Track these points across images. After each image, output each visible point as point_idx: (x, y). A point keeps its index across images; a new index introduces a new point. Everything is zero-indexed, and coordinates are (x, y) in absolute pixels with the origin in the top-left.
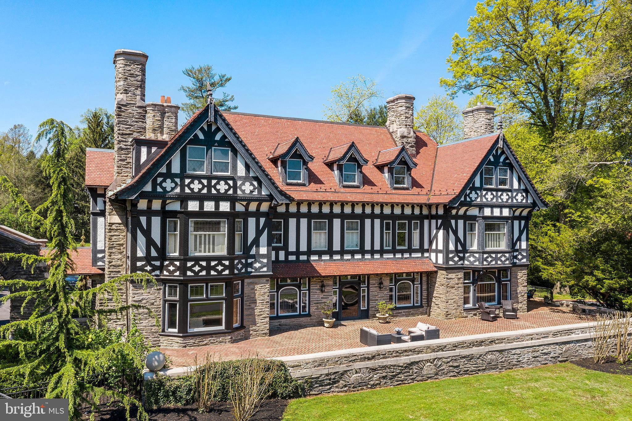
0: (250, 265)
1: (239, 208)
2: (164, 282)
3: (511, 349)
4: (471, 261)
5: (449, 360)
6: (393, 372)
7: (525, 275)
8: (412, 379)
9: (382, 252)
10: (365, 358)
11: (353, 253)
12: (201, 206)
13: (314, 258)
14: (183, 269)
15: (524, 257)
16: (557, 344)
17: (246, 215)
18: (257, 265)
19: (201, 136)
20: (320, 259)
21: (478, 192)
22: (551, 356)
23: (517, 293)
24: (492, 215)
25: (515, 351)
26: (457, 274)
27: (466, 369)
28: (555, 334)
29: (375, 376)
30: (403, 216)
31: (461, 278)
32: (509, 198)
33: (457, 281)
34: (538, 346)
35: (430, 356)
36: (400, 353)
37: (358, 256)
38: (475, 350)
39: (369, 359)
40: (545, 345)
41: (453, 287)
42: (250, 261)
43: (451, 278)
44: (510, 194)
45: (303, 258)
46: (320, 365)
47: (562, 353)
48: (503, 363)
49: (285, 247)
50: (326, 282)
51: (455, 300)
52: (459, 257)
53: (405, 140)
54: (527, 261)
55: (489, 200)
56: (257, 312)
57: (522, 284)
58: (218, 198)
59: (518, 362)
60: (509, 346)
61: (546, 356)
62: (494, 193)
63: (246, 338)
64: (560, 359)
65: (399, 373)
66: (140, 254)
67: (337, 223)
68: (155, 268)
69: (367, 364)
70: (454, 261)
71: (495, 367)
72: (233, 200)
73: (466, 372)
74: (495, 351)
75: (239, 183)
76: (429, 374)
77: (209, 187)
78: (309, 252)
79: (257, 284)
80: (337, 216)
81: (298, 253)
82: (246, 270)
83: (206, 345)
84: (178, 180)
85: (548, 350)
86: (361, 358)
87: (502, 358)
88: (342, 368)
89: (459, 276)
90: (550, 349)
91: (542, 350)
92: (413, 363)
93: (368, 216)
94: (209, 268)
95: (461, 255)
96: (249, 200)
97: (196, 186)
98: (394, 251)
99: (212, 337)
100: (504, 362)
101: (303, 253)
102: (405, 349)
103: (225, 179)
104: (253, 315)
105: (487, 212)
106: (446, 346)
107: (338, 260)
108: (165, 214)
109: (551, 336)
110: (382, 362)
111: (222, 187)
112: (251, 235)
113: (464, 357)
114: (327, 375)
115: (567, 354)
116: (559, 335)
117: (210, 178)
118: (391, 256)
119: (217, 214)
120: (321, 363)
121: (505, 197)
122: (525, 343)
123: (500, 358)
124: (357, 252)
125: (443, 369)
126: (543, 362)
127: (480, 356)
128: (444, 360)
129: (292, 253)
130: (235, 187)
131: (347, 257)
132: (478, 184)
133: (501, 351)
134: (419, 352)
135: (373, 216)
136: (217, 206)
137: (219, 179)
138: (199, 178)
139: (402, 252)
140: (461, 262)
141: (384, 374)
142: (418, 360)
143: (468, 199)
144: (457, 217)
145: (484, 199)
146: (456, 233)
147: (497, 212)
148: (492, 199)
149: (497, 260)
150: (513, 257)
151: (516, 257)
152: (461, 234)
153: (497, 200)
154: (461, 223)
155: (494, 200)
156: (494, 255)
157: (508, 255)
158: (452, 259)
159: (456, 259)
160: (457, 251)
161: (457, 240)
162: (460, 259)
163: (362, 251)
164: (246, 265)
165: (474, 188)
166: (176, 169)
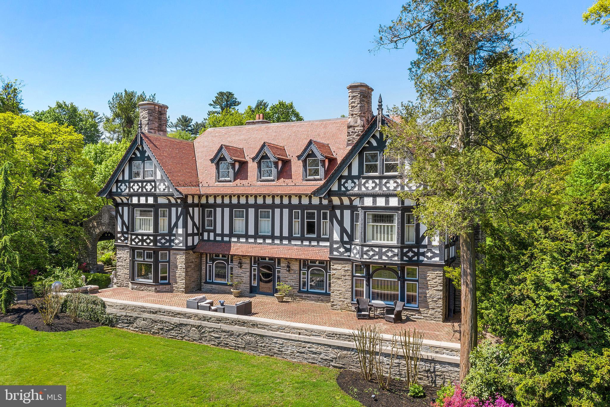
0: (173, 241)
1: (161, 200)
2: (129, 248)
3: (273, 337)
4: (355, 254)
5: (211, 330)
6: (168, 327)
7: (441, 276)
8: (181, 337)
9: (290, 238)
10: (150, 312)
11: (264, 238)
12: (139, 200)
13: (234, 239)
14: (131, 240)
15: (435, 255)
16: (330, 346)
18: (177, 241)
19: (139, 155)
20: (238, 242)
21: (356, 181)
22: (321, 356)
23: (426, 297)
24: (374, 206)
25: (276, 340)
26: (344, 266)
27: (225, 342)
28: (331, 335)
29: (156, 326)
30: (310, 206)
31: (348, 270)
32: (398, 186)
33: (343, 273)
34: (305, 342)
35: (196, 322)
36: (175, 315)
37: (269, 241)
38: (236, 328)
39: (153, 313)
40: (313, 343)
41: (339, 279)
42: (172, 238)
43: (336, 269)
44: (399, 181)
45: (226, 239)
46: (123, 309)
47: (336, 358)
48: (262, 348)
49: (214, 231)
50: (244, 260)
51: (340, 292)
52: (345, 248)
54: (440, 260)
55: (370, 188)
56: (178, 274)
57: (433, 287)
58: (147, 195)
59: (279, 351)
60: (270, 333)
61: (314, 356)
62: (377, 181)
63: (172, 291)
64: (333, 364)
65: (172, 329)
66: (119, 229)
67: (251, 211)
68: (125, 239)
69: (150, 316)
70: (339, 252)
71: (255, 349)
72: (155, 197)
73: (226, 345)
74: (256, 334)
75: (157, 184)
76: (194, 337)
77: (142, 187)
79: (177, 254)
80: (251, 206)
81: (222, 235)
82: (170, 244)
83: (142, 290)
84: (127, 184)
85: (318, 350)
86: (148, 311)
87: (262, 343)
88: (135, 314)
89: (346, 268)
90: (320, 349)
91: (309, 348)
92: (181, 325)
93: (278, 206)
94: (143, 241)
95: (348, 246)
96: (163, 196)
97: (136, 187)
98: (302, 239)
99: (145, 286)
100: (264, 347)
101: (226, 235)
102: (178, 312)
104: (175, 276)
105: (368, 202)
106: (210, 318)
107: (252, 243)
108: (129, 206)
109: (324, 336)
110: (160, 318)
111: (149, 187)
112: (173, 220)
113: (224, 332)
114: (126, 316)
115: (345, 361)
116: (336, 338)
117: (142, 182)
118: (299, 243)
119: (147, 205)
120: (124, 307)
121: (392, 185)
123: (260, 342)
124: (268, 237)
125: (206, 337)
126: (310, 361)
127: (240, 335)
128: (207, 329)
129: (219, 235)
130: (155, 187)
131: (260, 241)
132: (355, 171)
133: (262, 336)
134: (189, 317)
135: (281, 206)
136: (147, 200)
137: (148, 182)
138: (137, 182)
139: (310, 240)
140: (348, 254)
141: (161, 327)
142: (185, 323)
143: (343, 189)
144: (342, 207)
145: (363, 189)
146: (341, 223)
147: (381, 202)
148: (373, 188)
149: (380, 254)
150: (418, 254)
151: (423, 254)
152: (347, 225)
153: (380, 188)
154: (347, 213)
155: (377, 189)
156: (377, 249)
157: (396, 251)
158: (337, 249)
159: (342, 250)
160: (342, 242)
161: (343, 230)
162: (347, 250)
163: (272, 237)
164: (170, 241)
165: (350, 177)
166: (127, 177)
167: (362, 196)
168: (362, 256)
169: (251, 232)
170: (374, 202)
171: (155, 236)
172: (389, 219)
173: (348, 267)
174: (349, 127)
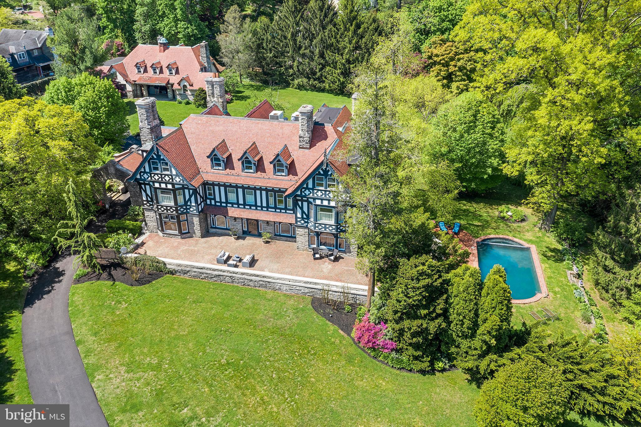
1: (177, 186)
2: (155, 211)
3: (275, 282)
4: (311, 225)
6: (211, 276)
8: (220, 281)
9: (268, 207)
10: (198, 268)
11: (250, 206)
12: (160, 185)
13: (229, 205)
14: (158, 208)
16: (306, 287)
17: (183, 188)
18: (191, 209)
19: (155, 157)
20: (233, 207)
21: (311, 191)
22: (301, 291)
24: (322, 204)
25: (277, 284)
26: (304, 230)
27: (248, 284)
28: (306, 282)
29: (203, 275)
30: (280, 191)
32: (335, 196)
33: (303, 233)
34: (293, 285)
36: (215, 270)
37: (253, 208)
38: (253, 278)
39: (200, 269)
40: (297, 286)
41: (301, 236)
42: (188, 207)
43: (299, 231)
45: (223, 205)
46: (179, 266)
47: (309, 292)
49: (214, 199)
51: (302, 242)
55: (319, 195)
58: (166, 183)
59: (279, 289)
60: (273, 281)
61: (298, 291)
62: (323, 192)
63: (192, 237)
64: (308, 294)
65: (214, 277)
66: (144, 199)
67: (240, 190)
69: (198, 270)
70: (301, 223)
72: (173, 184)
74: (265, 281)
75: (174, 177)
76: (228, 281)
77: (162, 178)
78: (227, 202)
79: (193, 217)
81: (221, 202)
82: (187, 211)
83: (171, 237)
84: (149, 175)
86: (196, 268)
87: (269, 285)
88: (188, 269)
91: (295, 288)
92: (219, 275)
93: (258, 189)
94: (167, 210)
95: (306, 220)
97: (156, 177)
98: (275, 208)
99: (173, 235)
100: (270, 287)
103: (168, 175)
104: (193, 229)
105: (318, 202)
107: (242, 208)
108: (150, 186)
109: (303, 283)
110: (205, 271)
111: (167, 178)
112: (187, 197)
114: (181, 270)
115: (314, 293)
116: (308, 284)
117: (161, 174)
118: (274, 210)
119: (167, 189)
121: (332, 195)
122: (284, 282)
124: (253, 206)
125: (236, 281)
126: (296, 293)
128: (236, 278)
129: (218, 202)
130: (172, 179)
131: (247, 207)
132: (310, 186)
133: (269, 282)
135: (261, 189)
136: (166, 186)
137: (165, 175)
139: (281, 209)
140: (306, 225)
141: (206, 276)
142: (222, 274)
143: (303, 194)
145: (315, 195)
146: (302, 208)
147: (325, 203)
148: (321, 195)
149: (325, 228)
152: (305, 209)
153: (325, 196)
154: (305, 204)
155: (323, 196)
156: (323, 226)
157: (334, 227)
158: (300, 221)
159: (303, 222)
160: (303, 218)
161: (303, 212)
162: (305, 222)
163: (256, 205)
164: (187, 209)
165: (307, 188)
166: (147, 170)
167: (315, 199)
168: (315, 228)
169: (241, 201)
170: (322, 202)
171: (176, 207)
172: (331, 211)
173: (306, 230)
174: (300, 137)
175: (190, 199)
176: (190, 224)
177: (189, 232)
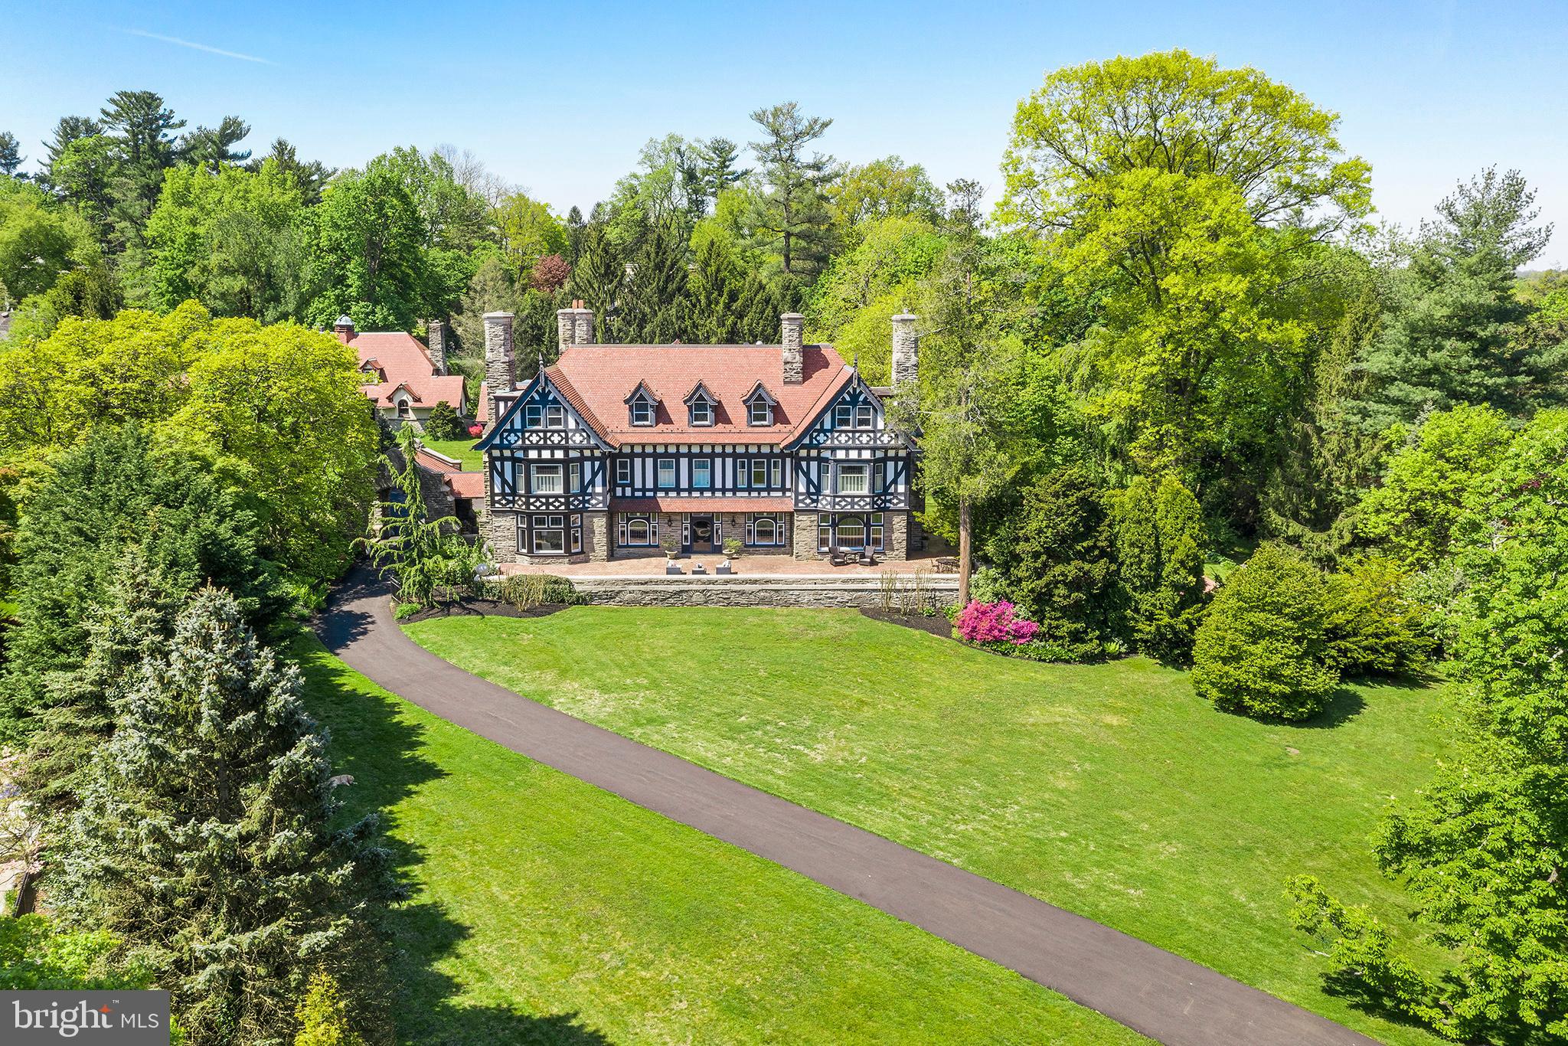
0: (588, 501)
1: (573, 454)
2: (517, 513)
3: (789, 590)
4: (824, 504)
5: (718, 592)
6: (663, 596)
7: (905, 520)
8: (681, 603)
9: (735, 489)
10: (638, 583)
11: (702, 490)
12: (540, 455)
13: (660, 494)
14: (528, 504)
15: (900, 501)
17: (582, 459)
18: (593, 502)
19: (537, 398)
20: (666, 496)
21: (828, 434)
22: (838, 600)
23: (891, 539)
24: (846, 458)
25: (792, 592)
26: (810, 516)
27: (738, 601)
29: (647, 597)
30: (759, 455)
31: (813, 521)
32: (871, 439)
33: (808, 524)
34: (822, 590)
35: (700, 587)
37: (708, 494)
38: (747, 587)
39: (642, 584)
40: (832, 590)
41: (803, 530)
42: (586, 498)
43: (801, 520)
44: (872, 435)
45: (649, 494)
46: (599, 584)
47: (852, 599)
48: (778, 602)
49: (632, 485)
50: (675, 518)
51: (805, 542)
52: (811, 499)
53: (788, 366)
54: (906, 505)
55: (843, 441)
56: (595, 541)
57: (898, 530)
58: (553, 448)
59: (796, 602)
60: (786, 587)
61: (831, 600)
62: (850, 435)
63: (587, 561)
64: (849, 604)
65: (669, 598)
66: (497, 491)
67: (684, 462)
68: (509, 502)
70: (805, 503)
71: (770, 603)
72: (566, 449)
73: (737, 604)
74: (770, 590)
75: (570, 435)
76: (698, 602)
77: (545, 439)
78: (656, 489)
79: (594, 517)
80: (684, 455)
81: (644, 490)
82: (585, 506)
83: (548, 564)
84: (520, 434)
86: (635, 583)
89: (812, 519)
93: (718, 455)
94: (548, 504)
95: (815, 497)
96: (581, 449)
97: (534, 438)
98: (749, 489)
99: (553, 558)
100: (779, 600)
101: (650, 490)
103: (558, 432)
104: (592, 543)
105: (841, 455)
106: (717, 582)
107: (685, 497)
108: (514, 460)
110: (651, 588)
111: (556, 438)
112: (588, 477)
113: (734, 592)
114: (605, 592)
115: (858, 601)
116: (851, 583)
117: (545, 432)
118: (746, 494)
119: (553, 460)
120: (601, 583)
121: (865, 438)
122: (804, 587)
123: (775, 597)
124: (707, 490)
125: (713, 599)
127: (753, 592)
128: (714, 592)
129: (638, 490)
130: (567, 438)
131: (696, 494)
132: (827, 425)
133: (776, 591)
135: (723, 456)
136: (553, 454)
137: (554, 432)
138: (537, 432)
139: (759, 490)
140: (816, 505)
141: (654, 597)
142: (686, 590)
143: (815, 442)
144: (809, 459)
145: (836, 442)
146: (807, 474)
147: (854, 455)
148: (846, 441)
149: (853, 504)
150: (885, 501)
151: (890, 501)
152: (814, 476)
153: (853, 442)
154: (814, 465)
155: (850, 442)
156: (849, 500)
157: (867, 500)
158: (802, 501)
159: (808, 501)
160: (808, 493)
161: (809, 482)
162: (813, 501)
163: (713, 489)
164: (584, 502)
165: (822, 431)
166: (518, 425)
167: (833, 449)
168: (831, 507)
169: (684, 484)
170: (847, 454)
171: (567, 498)
172: (860, 470)
173: (814, 517)
174: (786, 363)
175: (592, 482)
176: (589, 532)
177: (582, 552)
